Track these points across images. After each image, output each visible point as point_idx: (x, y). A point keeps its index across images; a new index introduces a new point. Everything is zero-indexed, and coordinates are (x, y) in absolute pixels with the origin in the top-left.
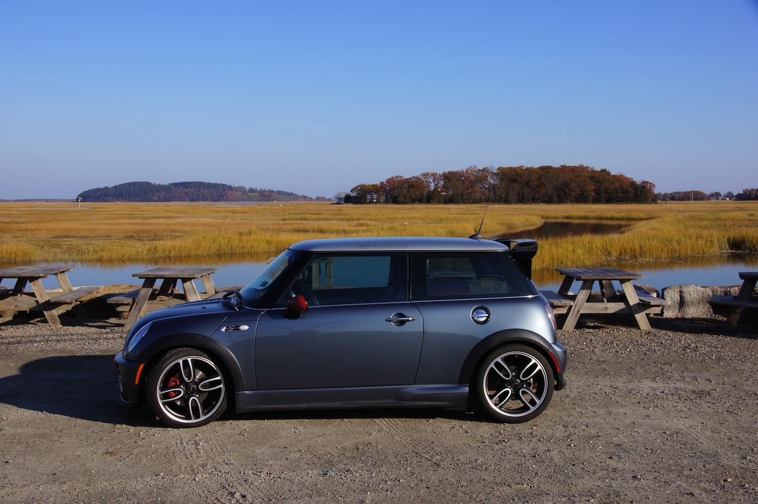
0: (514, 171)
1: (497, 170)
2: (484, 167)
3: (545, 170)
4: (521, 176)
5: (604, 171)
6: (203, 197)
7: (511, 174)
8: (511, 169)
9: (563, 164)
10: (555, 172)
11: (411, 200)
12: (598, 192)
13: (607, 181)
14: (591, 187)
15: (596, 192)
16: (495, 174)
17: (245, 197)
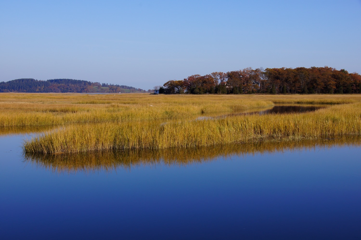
0: (277, 71)
1: (265, 71)
2: (257, 68)
3: (300, 70)
4: (282, 74)
5: (343, 71)
6: (70, 89)
7: (275, 73)
8: (275, 70)
9: (313, 66)
10: (307, 72)
11: (204, 91)
12: (338, 86)
13: (345, 78)
14: (333, 82)
15: (336, 86)
16: (264, 73)
17: (99, 90)
